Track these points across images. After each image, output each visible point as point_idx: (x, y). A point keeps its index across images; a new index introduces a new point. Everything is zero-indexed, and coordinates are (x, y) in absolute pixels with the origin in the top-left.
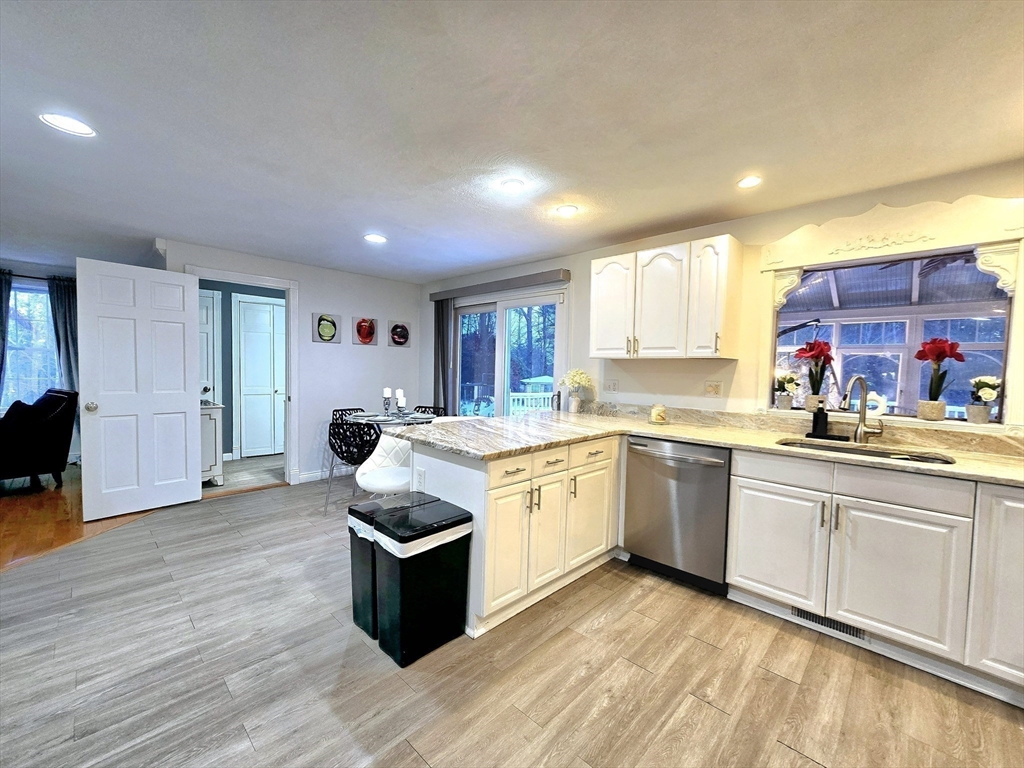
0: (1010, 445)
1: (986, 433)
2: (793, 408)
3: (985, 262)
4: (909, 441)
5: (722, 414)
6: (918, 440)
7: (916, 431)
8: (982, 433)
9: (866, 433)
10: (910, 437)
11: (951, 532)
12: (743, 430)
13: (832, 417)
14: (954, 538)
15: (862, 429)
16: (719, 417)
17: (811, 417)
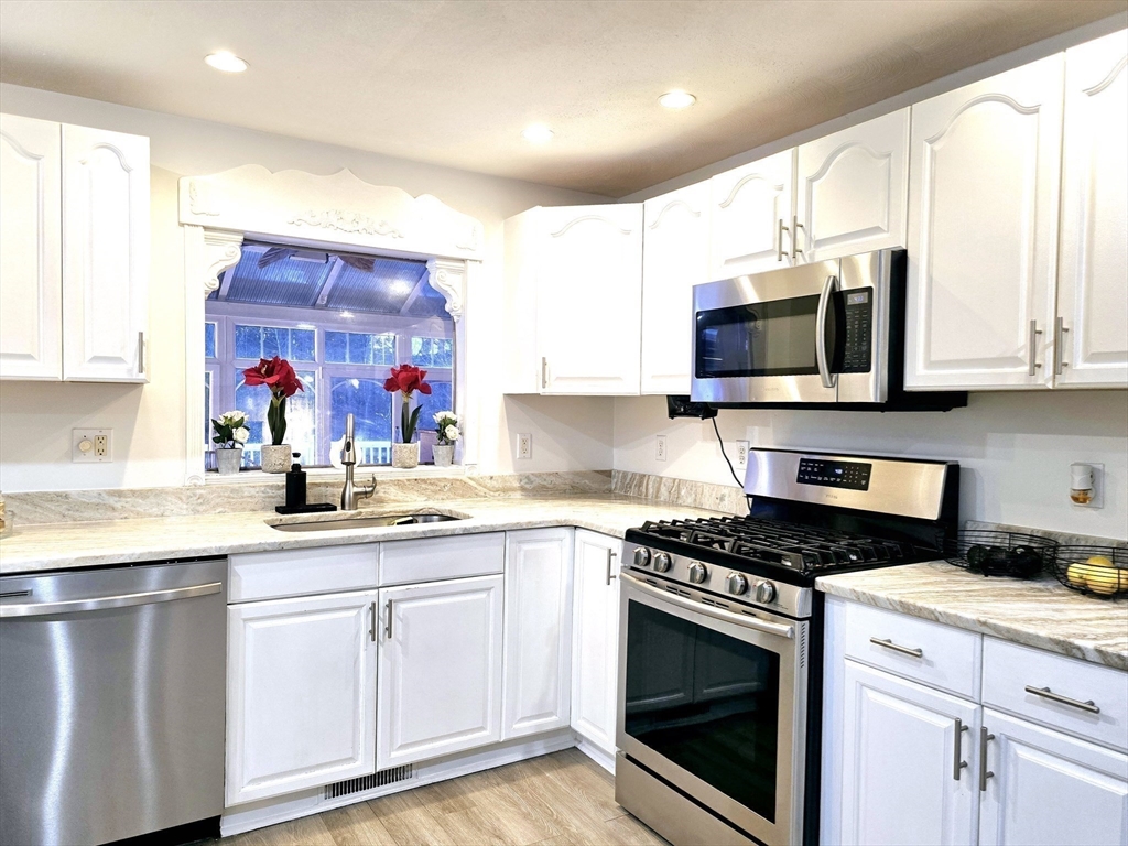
0: (470, 487)
1: (455, 477)
2: (242, 470)
3: (439, 277)
4: (393, 498)
5: (120, 494)
6: (400, 495)
7: (398, 483)
8: (450, 477)
9: (356, 494)
10: (393, 493)
11: (489, 595)
12: (167, 520)
13: (312, 476)
14: (492, 600)
15: (351, 490)
16: (112, 501)
17: (282, 480)
